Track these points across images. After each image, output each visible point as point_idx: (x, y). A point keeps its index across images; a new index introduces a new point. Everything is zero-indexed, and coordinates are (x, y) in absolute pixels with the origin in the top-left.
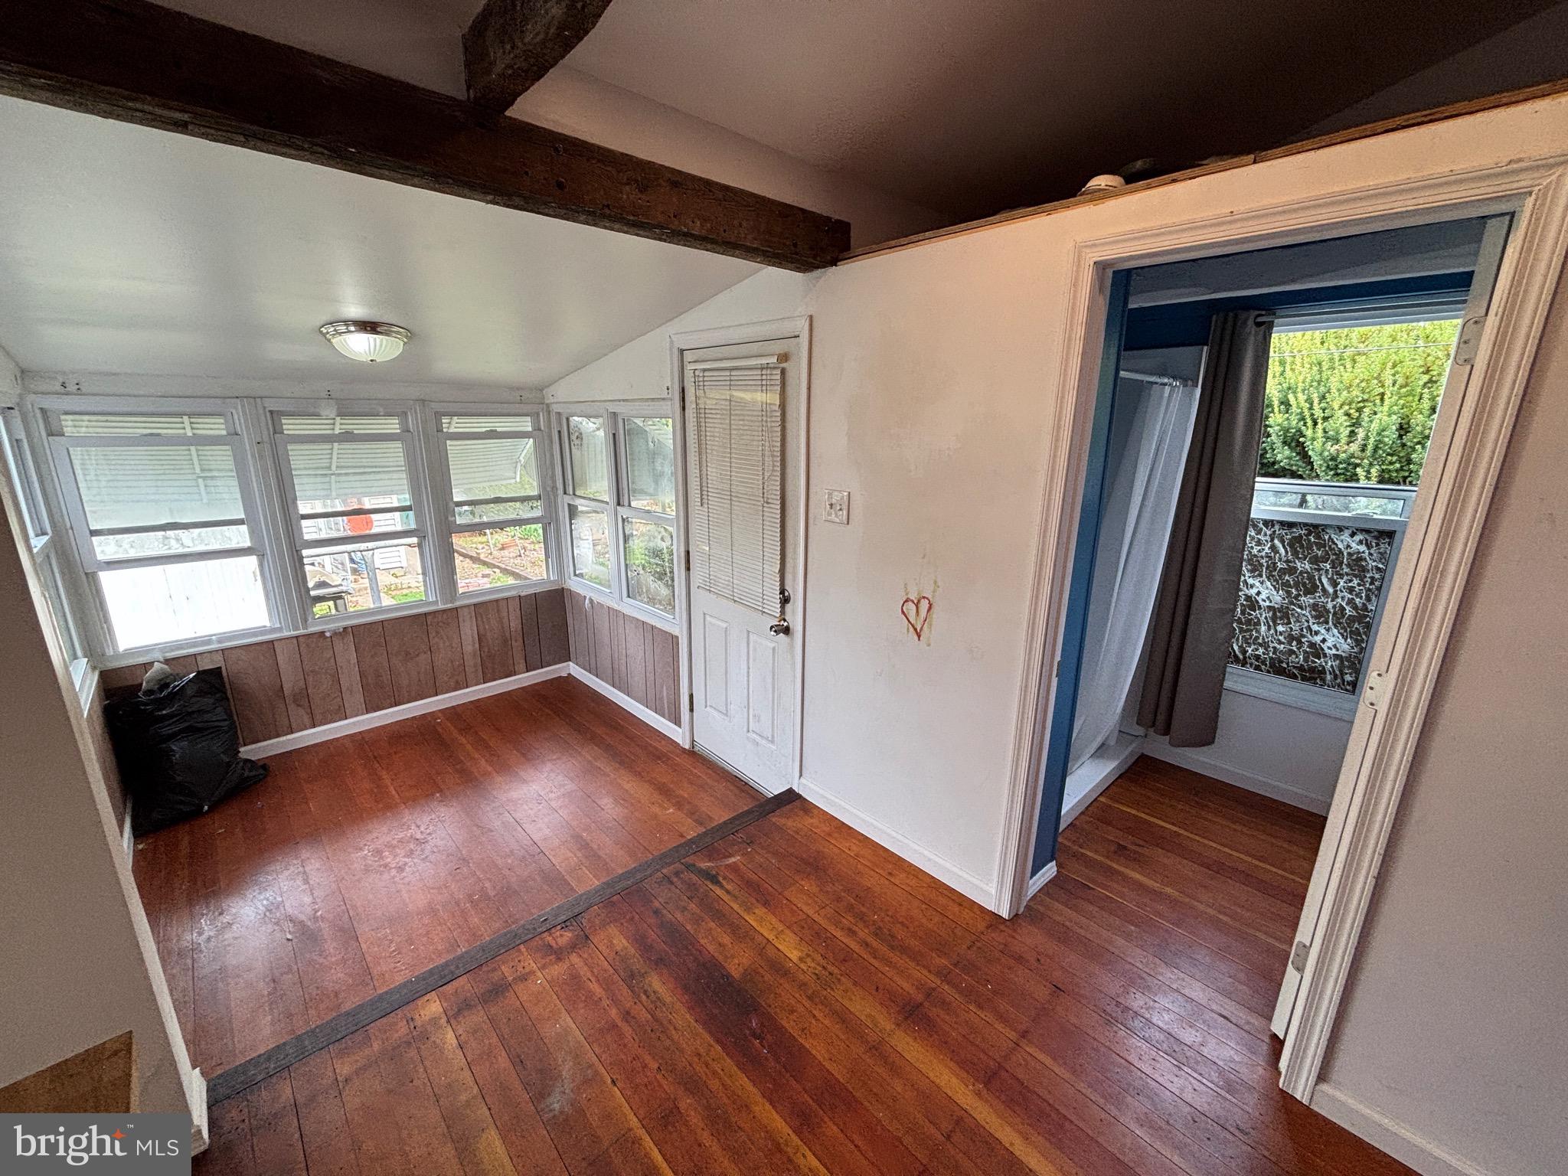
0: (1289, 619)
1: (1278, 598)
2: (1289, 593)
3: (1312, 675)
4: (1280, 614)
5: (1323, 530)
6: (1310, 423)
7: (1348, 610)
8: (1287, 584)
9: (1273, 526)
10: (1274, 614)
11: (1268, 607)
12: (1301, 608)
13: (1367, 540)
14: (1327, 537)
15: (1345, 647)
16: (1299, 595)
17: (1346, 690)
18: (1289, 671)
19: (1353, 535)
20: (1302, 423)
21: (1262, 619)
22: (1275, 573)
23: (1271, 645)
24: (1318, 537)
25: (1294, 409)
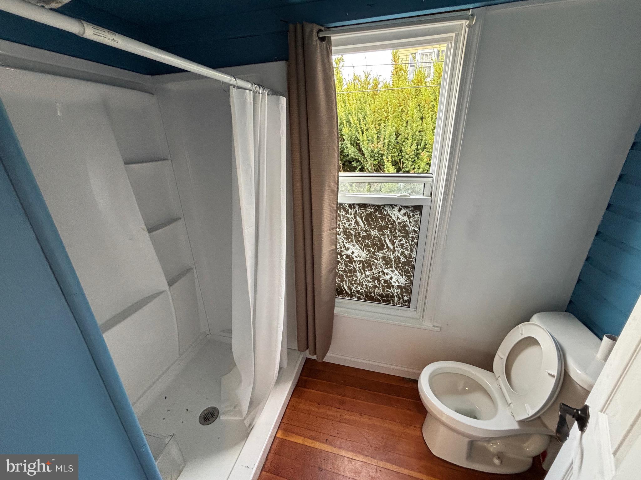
0: (371, 267)
1: (364, 255)
2: (369, 251)
3: (387, 299)
4: (367, 265)
5: (383, 209)
6: (361, 133)
7: (402, 259)
8: (367, 246)
9: (354, 208)
10: (363, 265)
11: (359, 261)
12: (377, 259)
13: (407, 213)
14: (386, 213)
15: (403, 281)
16: (375, 252)
17: (406, 305)
18: (376, 298)
19: (399, 210)
20: (357, 132)
21: (357, 269)
22: (360, 239)
23: (364, 284)
24: (381, 213)
25: (353, 125)
